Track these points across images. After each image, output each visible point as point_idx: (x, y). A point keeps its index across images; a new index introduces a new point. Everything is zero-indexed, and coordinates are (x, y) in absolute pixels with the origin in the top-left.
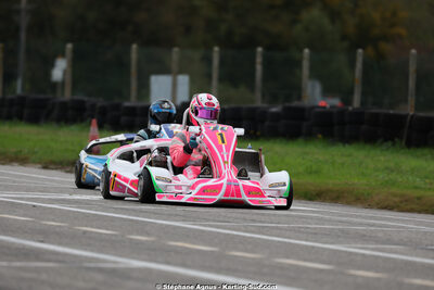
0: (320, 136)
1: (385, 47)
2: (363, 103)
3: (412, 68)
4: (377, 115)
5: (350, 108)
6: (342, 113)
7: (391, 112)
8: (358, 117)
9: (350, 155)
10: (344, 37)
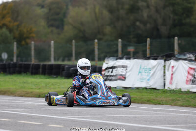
0: (2, 72)
1: (28, 41)
2: (17, 60)
3: (33, 48)
4: (21, 64)
5: (12, 63)
6: (9, 64)
7: (26, 63)
8: (15, 65)
9: (12, 78)
10: (14, 38)
